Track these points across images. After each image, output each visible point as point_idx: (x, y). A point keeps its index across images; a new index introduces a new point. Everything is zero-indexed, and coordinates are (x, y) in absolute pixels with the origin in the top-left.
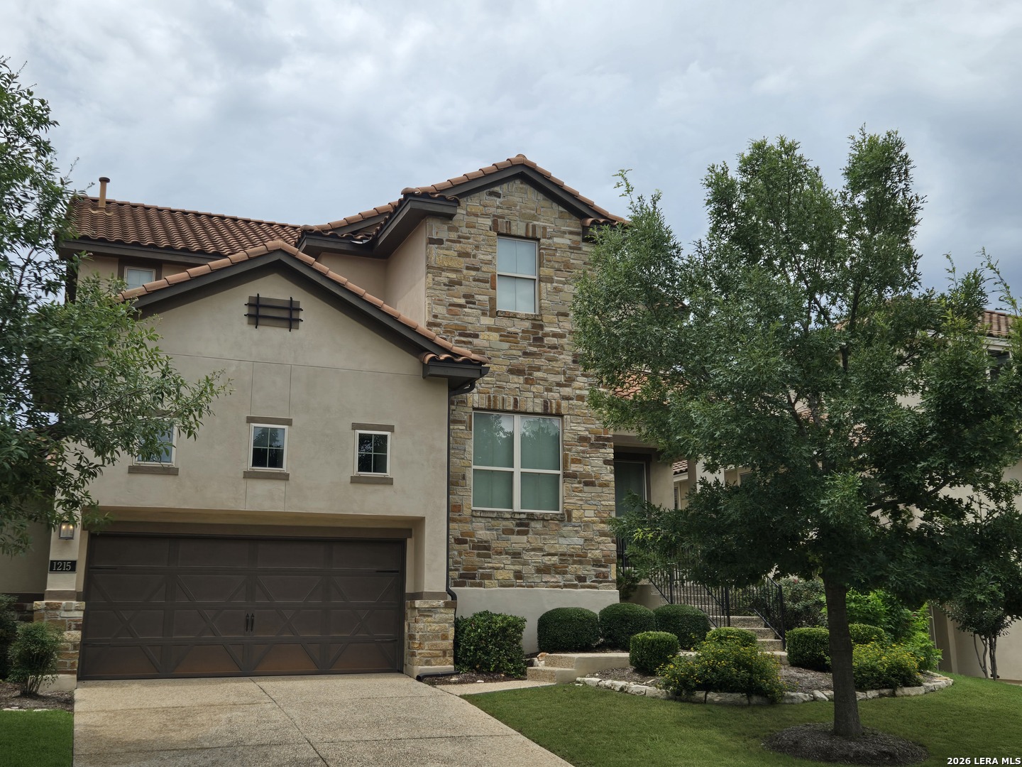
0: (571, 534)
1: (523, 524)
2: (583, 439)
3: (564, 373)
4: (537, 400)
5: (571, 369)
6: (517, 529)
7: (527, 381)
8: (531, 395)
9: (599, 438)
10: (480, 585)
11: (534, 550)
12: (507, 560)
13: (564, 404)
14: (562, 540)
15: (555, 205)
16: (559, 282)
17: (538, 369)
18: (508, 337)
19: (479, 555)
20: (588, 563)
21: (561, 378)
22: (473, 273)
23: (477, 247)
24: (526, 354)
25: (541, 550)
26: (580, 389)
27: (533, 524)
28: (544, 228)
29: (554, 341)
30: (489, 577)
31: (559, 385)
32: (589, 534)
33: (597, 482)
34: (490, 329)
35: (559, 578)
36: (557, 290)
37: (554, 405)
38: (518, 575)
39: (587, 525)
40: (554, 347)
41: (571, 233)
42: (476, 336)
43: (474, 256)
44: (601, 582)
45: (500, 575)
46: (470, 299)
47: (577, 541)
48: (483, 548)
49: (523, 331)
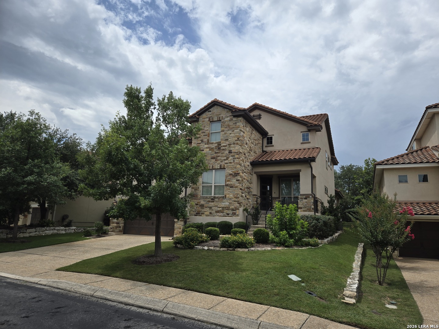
0: (226, 202)
1: (213, 199)
2: (231, 174)
3: (226, 156)
4: (218, 165)
5: (228, 155)
6: (211, 201)
7: (216, 160)
8: (217, 164)
9: (235, 174)
10: (201, 216)
11: (215, 206)
12: (208, 209)
13: (226, 165)
14: (223, 203)
15: (226, 109)
16: (226, 131)
17: (219, 156)
18: (211, 149)
19: (201, 208)
20: (230, 210)
21: (225, 158)
22: (203, 134)
23: (205, 127)
24: (216, 153)
25: (217, 206)
26: (230, 160)
27: (215, 199)
28: (222, 117)
29: (224, 148)
30: (203, 214)
31: (225, 160)
32: (231, 201)
33: (234, 186)
34: (207, 148)
35: (221, 214)
36: (225, 133)
37: (223, 166)
38: (211, 213)
39: (230, 199)
40: (224, 150)
41: (230, 116)
42: (203, 150)
43: (204, 129)
44: (234, 215)
45: (206, 213)
46: (202, 141)
47: (227, 204)
48: (202, 206)
49: (215, 147)
